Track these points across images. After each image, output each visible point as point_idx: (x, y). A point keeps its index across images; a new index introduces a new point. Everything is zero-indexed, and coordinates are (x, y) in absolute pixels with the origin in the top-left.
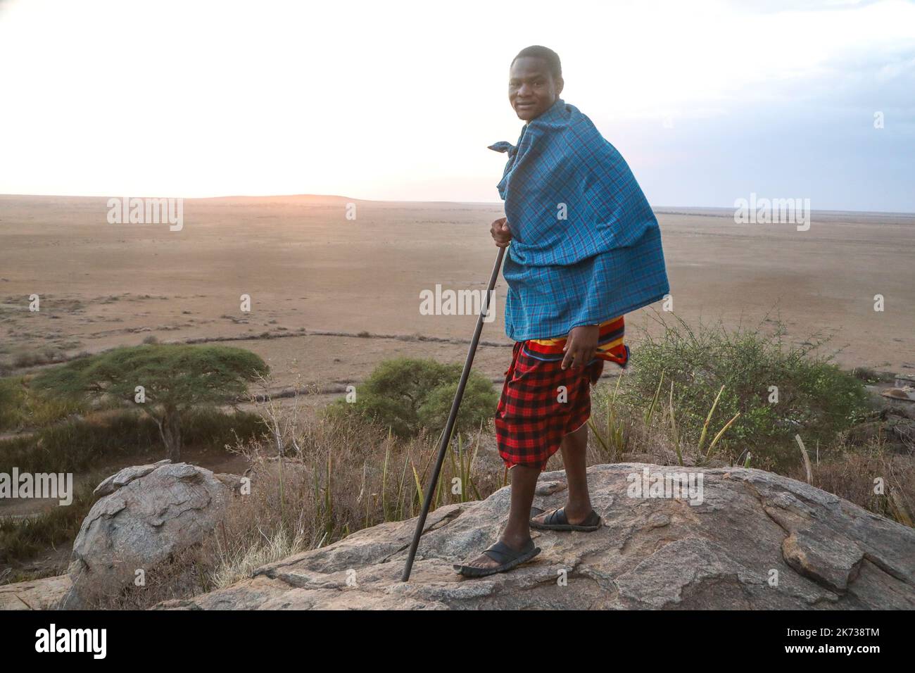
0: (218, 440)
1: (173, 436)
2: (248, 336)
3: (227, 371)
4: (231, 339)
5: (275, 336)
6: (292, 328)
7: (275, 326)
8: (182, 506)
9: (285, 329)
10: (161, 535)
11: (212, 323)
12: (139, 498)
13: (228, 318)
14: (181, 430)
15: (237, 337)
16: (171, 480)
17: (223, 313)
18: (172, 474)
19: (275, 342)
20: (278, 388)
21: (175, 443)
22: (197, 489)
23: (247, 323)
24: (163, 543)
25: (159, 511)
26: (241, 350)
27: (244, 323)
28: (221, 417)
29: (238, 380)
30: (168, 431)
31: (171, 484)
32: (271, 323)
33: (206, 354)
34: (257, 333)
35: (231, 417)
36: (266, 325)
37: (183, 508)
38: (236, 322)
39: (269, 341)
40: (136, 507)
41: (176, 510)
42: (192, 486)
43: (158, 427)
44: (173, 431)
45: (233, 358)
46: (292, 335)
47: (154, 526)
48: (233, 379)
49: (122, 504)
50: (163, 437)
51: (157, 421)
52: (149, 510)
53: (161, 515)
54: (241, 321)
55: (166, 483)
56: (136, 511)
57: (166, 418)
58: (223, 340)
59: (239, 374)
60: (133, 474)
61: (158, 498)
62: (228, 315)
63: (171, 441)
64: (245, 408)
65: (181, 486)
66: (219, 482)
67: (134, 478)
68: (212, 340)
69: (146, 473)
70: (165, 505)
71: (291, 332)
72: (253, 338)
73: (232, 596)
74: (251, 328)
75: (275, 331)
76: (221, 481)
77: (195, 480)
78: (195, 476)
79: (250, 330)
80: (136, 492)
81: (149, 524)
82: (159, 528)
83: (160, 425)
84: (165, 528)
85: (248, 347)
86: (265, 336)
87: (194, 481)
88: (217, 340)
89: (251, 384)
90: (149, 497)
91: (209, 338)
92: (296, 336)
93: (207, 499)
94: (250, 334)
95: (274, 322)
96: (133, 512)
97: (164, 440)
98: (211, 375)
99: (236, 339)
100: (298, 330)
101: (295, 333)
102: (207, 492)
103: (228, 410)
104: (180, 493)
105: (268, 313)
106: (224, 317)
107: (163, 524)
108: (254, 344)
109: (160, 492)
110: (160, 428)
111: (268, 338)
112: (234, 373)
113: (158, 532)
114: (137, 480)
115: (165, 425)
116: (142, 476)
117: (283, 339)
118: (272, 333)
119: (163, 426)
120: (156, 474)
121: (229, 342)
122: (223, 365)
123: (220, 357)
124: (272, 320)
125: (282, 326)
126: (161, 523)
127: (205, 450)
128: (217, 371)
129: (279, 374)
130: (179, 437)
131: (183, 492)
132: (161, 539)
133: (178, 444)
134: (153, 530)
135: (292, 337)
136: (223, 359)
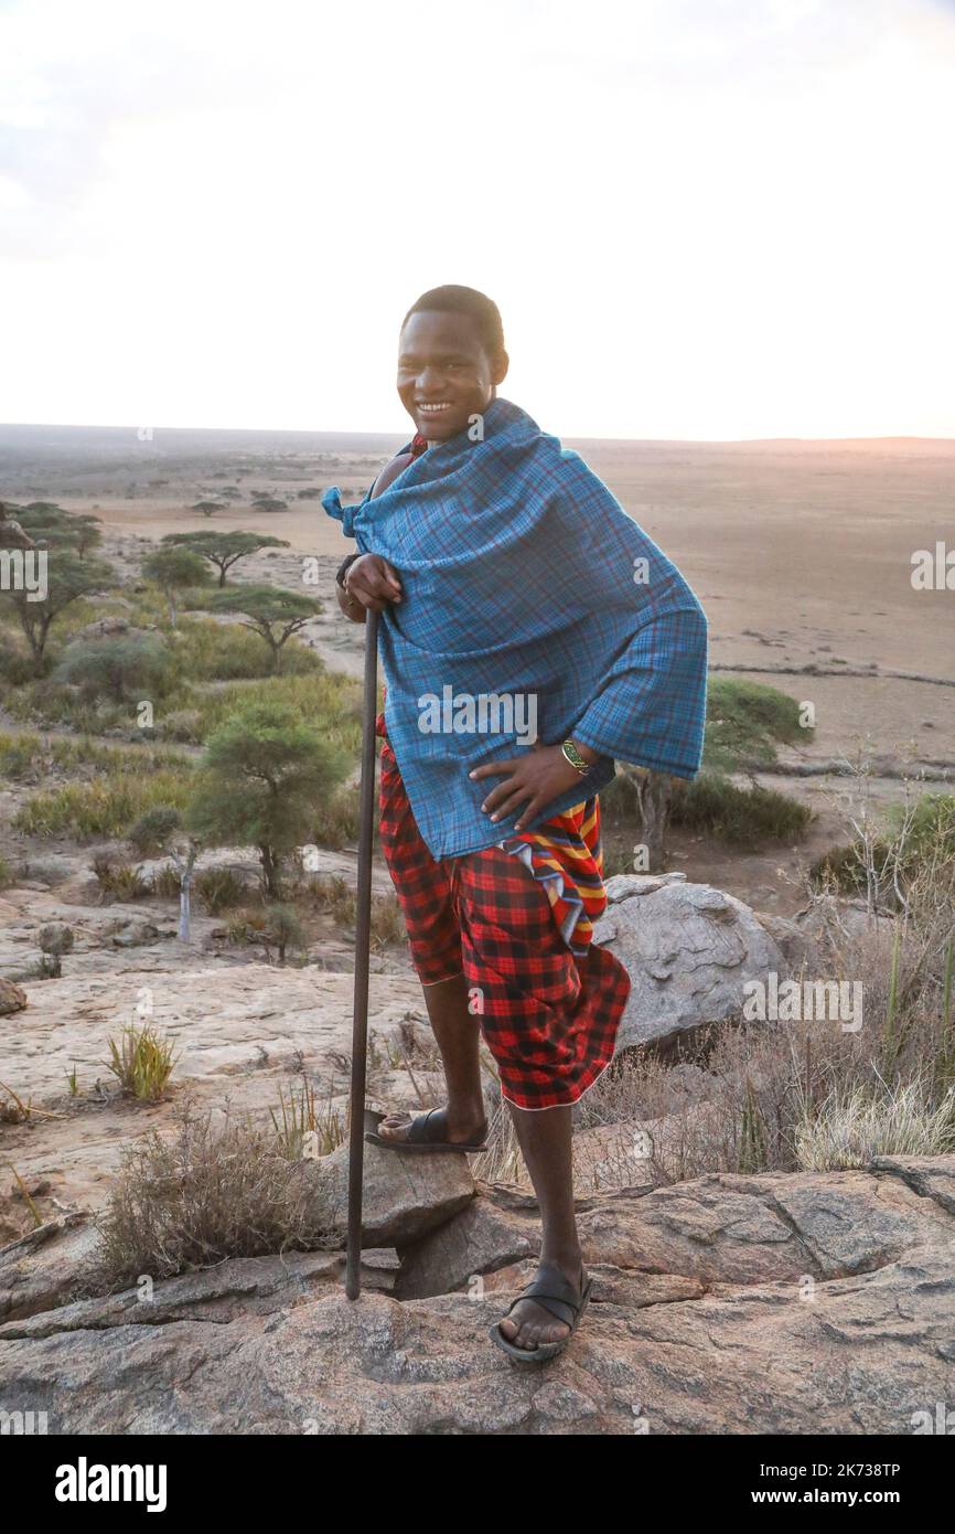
0: (720, 827)
1: (656, 810)
2: (782, 668)
3: (748, 722)
4: (754, 670)
5: (826, 673)
6: (856, 662)
7: (829, 656)
8: (699, 955)
9: (844, 663)
10: (664, 995)
11: (728, 642)
12: (636, 928)
13: (753, 635)
14: (668, 802)
15: (765, 667)
16: (686, 909)
17: (745, 628)
18: (688, 899)
19: (826, 682)
20: (823, 759)
21: (657, 820)
22: (725, 932)
23: (783, 646)
24: (667, 1008)
25: (664, 955)
26: (773, 691)
27: (777, 645)
28: (729, 791)
29: (763, 737)
30: (650, 801)
31: (686, 917)
32: (821, 649)
33: (719, 692)
34: (797, 665)
35: (744, 795)
36: (812, 653)
37: (702, 959)
38: (765, 642)
39: (816, 679)
40: (632, 942)
41: (691, 960)
42: (717, 926)
43: (636, 790)
44: (656, 800)
45: (759, 702)
46: (854, 674)
47: (654, 978)
48: (755, 736)
49: (610, 932)
50: (641, 808)
51: (635, 783)
52: (650, 951)
53: (667, 963)
54: (774, 643)
55: (679, 911)
56: (631, 948)
57: (649, 781)
58: (743, 670)
59: (765, 729)
60: (631, 887)
61: (665, 935)
62: (753, 631)
63: (652, 816)
64: (768, 782)
65: (702, 922)
66: (761, 928)
67: (631, 894)
68: (726, 669)
69: (649, 890)
70: (673, 948)
71: (854, 669)
72: (789, 671)
73: (842, 1206)
74: (789, 656)
75: (827, 664)
76: (763, 925)
77: (723, 916)
78: (724, 911)
79: (787, 659)
80: (632, 917)
81: (648, 972)
82: (662, 983)
83: (639, 789)
84: (671, 985)
85: (784, 687)
86: (810, 671)
87: (720, 919)
88: (733, 669)
89: (783, 745)
90: (651, 929)
91: (722, 665)
92: (860, 675)
93: (741, 953)
94: (785, 665)
95: (827, 649)
96: (625, 949)
97: (642, 814)
98: (723, 724)
99: (763, 671)
100: (862, 668)
101: (859, 671)
102: (741, 941)
103: (741, 783)
104: (698, 932)
105: (817, 632)
106: (747, 633)
107: (670, 978)
108: (791, 682)
109: (668, 926)
110: (639, 794)
111: (815, 675)
112: (759, 727)
113: (660, 989)
114: (635, 898)
115: (647, 791)
116: (643, 894)
117: (836, 678)
118: (822, 668)
119: (643, 792)
120: (664, 895)
121: (753, 674)
122: (743, 712)
123: (740, 699)
124: (824, 644)
125: (839, 658)
126: (665, 976)
127: (700, 839)
128: (732, 719)
129: (827, 735)
130: (663, 814)
131: (702, 932)
132: (663, 1002)
133: (662, 821)
134: (653, 984)
135: (853, 678)
136: (744, 703)
